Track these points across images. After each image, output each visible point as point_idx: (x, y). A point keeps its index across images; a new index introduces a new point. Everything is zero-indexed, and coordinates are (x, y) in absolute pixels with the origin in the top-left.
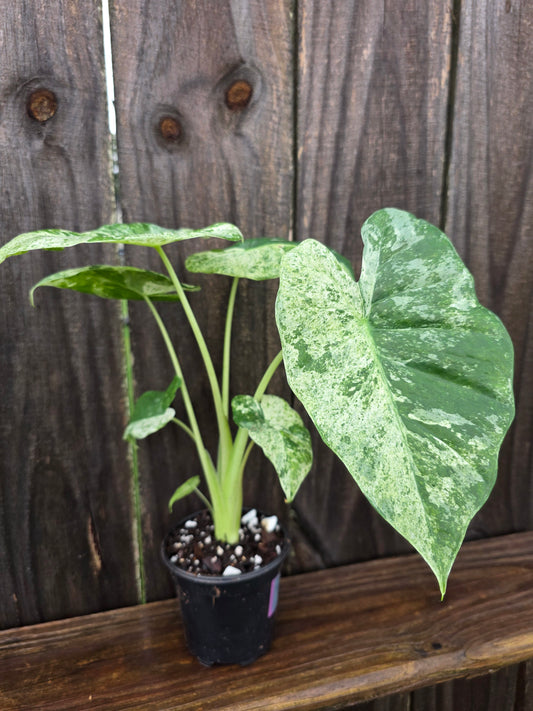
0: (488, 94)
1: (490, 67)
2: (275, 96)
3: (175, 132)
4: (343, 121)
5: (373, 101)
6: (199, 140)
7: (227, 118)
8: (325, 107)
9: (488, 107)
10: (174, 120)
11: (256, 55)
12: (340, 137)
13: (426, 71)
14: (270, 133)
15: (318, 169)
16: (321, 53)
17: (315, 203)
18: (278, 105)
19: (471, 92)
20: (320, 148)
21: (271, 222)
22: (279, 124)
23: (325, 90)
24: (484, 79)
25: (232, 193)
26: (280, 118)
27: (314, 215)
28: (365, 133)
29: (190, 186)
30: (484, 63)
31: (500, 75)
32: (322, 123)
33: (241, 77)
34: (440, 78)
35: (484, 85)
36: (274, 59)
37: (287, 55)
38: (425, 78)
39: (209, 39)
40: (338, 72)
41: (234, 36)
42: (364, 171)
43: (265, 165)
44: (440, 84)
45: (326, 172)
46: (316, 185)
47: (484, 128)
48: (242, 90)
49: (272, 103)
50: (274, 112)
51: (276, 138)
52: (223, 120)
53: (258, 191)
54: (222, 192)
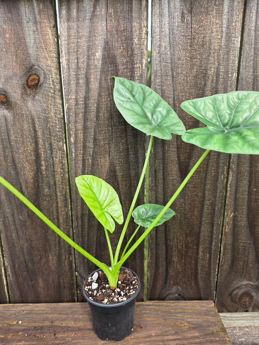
0: (172, 70)
1: (173, 55)
2: (51, 80)
3: (4, 100)
4: (88, 90)
5: (103, 78)
6: (16, 103)
7: (29, 93)
8: (77, 84)
9: (173, 77)
10: (4, 95)
11: (40, 61)
12: (87, 98)
13: (133, 61)
14: (50, 98)
15: (76, 114)
16: (73, 57)
17: (76, 131)
18: (53, 85)
19: (161, 70)
20: (77, 104)
21: (55, 140)
22: (54, 93)
23: (77, 75)
24: (169, 61)
25: (34, 127)
26: (55, 91)
27: (76, 137)
28: (100, 95)
29: (14, 124)
30: (169, 53)
31: (179, 59)
32: (77, 92)
33: (34, 72)
34: (142, 64)
35: (169, 65)
36: (49, 62)
37: (55, 60)
38: (133, 64)
39: (17, 56)
40: (83, 65)
41: (28, 54)
42: (101, 115)
43: (49, 113)
44: (142, 66)
45: (81, 116)
46: (76, 122)
47: (171, 88)
48: (34, 79)
49: (50, 84)
50: (51, 88)
51: (53, 100)
52: (26, 94)
53: (47, 125)
54: (30, 127)
